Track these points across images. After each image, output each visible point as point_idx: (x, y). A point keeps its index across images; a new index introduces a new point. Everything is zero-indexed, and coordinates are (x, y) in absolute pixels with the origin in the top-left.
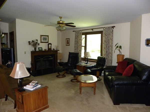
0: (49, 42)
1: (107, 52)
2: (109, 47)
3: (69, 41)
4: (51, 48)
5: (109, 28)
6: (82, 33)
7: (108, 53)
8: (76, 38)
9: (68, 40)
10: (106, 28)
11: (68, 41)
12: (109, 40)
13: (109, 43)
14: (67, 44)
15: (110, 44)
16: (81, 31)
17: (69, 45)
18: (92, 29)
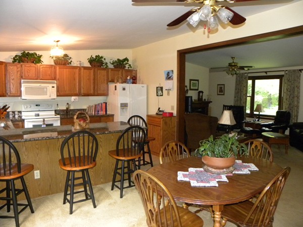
0: (200, 90)
1: (290, 104)
2: (293, 98)
3: (223, 88)
4: (202, 99)
5: (294, 71)
6: (249, 77)
7: (291, 106)
8: (237, 84)
9: (223, 86)
10: (289, 71)
11: (221, 88)
12: (294, 88)
13: (294, 92)
14: (220, 92)
15: (296, 93)
16: (246, 74)
17: (224, 95)
18: (266, 72)
